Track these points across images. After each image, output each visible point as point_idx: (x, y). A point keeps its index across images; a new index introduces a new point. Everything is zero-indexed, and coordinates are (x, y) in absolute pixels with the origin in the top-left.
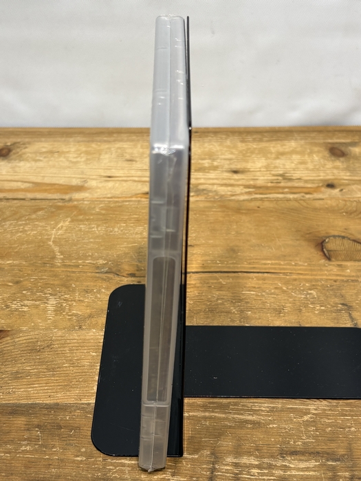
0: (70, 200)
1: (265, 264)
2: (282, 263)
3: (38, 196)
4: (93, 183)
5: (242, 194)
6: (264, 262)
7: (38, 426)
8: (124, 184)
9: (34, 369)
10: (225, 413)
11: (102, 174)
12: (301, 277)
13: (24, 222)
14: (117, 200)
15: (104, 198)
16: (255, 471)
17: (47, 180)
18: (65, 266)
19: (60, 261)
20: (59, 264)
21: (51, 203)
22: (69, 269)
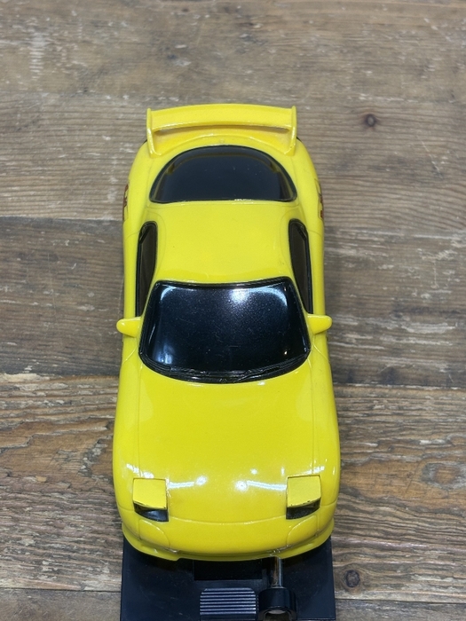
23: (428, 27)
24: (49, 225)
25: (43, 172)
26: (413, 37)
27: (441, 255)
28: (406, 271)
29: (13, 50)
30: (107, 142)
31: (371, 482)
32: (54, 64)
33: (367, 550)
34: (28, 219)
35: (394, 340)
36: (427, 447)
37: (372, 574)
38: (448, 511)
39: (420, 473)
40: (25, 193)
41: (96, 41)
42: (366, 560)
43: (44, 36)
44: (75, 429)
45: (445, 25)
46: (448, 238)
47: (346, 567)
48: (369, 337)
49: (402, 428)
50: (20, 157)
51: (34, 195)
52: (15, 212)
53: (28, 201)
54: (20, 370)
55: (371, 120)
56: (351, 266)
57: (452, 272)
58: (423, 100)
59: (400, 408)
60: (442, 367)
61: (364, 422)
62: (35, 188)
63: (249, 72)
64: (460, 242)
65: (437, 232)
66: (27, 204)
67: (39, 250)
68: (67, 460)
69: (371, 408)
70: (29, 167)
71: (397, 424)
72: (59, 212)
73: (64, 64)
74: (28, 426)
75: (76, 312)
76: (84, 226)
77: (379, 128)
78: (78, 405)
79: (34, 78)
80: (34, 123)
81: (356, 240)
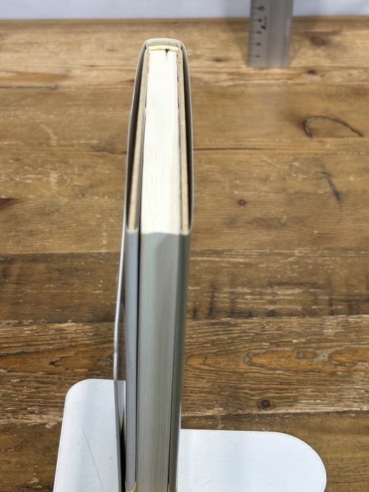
0: (56, 88)
1: (251, 142)
2: (267, 140)
3: (24, 84)
4: (77, 72)
5: (225, 80)
6: (249, 140)
8: (108, 73)
9: (47, 228)
10: (221, 257)
11: (86, 64)
12: (285, 152)
13: (14, 108)
14: (102, 87)
15: (90, 85)
16: (249, 297)
17: (30, 70)
18: (61, 146)
19: (55, 142)
20: (54, 144)
21: (38, 90)
22: (65, 148)
23: (266, 161)
24: (71, 256)
25: (65, 233)
26: (258, 166)
27: (290, 259)
28: (273, 267)
29: (40, 180)
30: (99, 218)
31: (269, 360)
32: (64, 185)
33: (272, 391)
35: (271, 298)
36: (297, 344)
37: (277, 401)
38: (313, 371)
39: (295, 355)
40: (56, 242)
41: (85, 174)
42: (272, 395)
43: (56, 173)
44: (101, 346)
45: (275, 160)
46: (292, 252)
47: (261, 399)
48: (258, 297)
49: (282, 336)
50: (51, 226)
51: (61, 243)
52: (52, 251)
53: (58, 246)
54: (66, 322)
55: (242, 202)
56: (242, 266)
57: (298, 266)
58: (269, 192)
59: (280, 327)
60: (299, 308)
61: (261, 334)
62: (61, 240)
64: (299, 253)
65: (286, 250)
67: (68, 267)
68: (99, 360)
69: (264, 328)
70: (57, 230)
71: (279, 334)
73: (69, 185)
74: (74, 347)
75: (93, 294)
76: (91, 255)
77: (247, 205)
78: (101, 335)
79: (53, 191)
80: (56, 211)
81: (243, 255)
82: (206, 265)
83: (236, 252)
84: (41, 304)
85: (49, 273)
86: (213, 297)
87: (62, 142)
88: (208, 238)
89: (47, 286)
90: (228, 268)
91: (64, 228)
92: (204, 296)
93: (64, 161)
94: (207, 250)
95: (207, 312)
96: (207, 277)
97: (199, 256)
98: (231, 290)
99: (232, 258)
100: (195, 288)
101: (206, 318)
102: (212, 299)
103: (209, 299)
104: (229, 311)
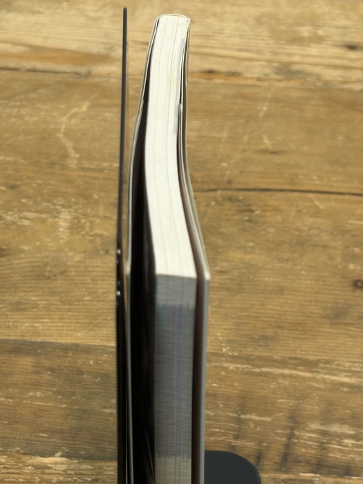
0: (88, 75)
3: (39, 65)
5: (358, 81)
7: (52, 370)
9: (42, 300)
10: (312, 372)
13: (18, 104)
16: (349, 442)
17: (52, 43)
18: (83, 169)
19: (75, 162)
20: (73, 166)
21: (59, 78)
22: (89, 174)
24: (76, 348)
25: (70, 310)
29: (43, 221)
32: (78, 233)
34: (57, 343)
40: (54, 324)
43: (70, 212)
50: (49, 298)
51: (62, 326)
52: (46, 338)
53: (57, 330)
54: (52, 454)
55: (360, 284)
56: (345, 389)
62: (63, 321)
63: (251, 244)
66: (56, 332)
67: (67, 367)
70: (58, 305)
72: (85, 339)
73: (87, 233)
75: (101, 414)
78: (104, 482)
79: (62, 241)
80: (62, 273)
81: (349, 371)
82: (286, 383)
83: (338, 365)
84: (17, 422)
85: (37, 372)
86: (291, 436)
87: (86, 164)
88: (295, 338)
89: (31, 394)
90: (322, 390)
91: (70, 302)
92: (277, 434)
93: (85, 195)
94: (291, 358)
95: (278, 459)
96: (284, 402)
97: (278, 367)
98: (321, 428)
99: (330, 374)
100: (264, 419)
101: (276, 470)
102: (290, 439)
103: (284, 439)
104: (314, 461)
